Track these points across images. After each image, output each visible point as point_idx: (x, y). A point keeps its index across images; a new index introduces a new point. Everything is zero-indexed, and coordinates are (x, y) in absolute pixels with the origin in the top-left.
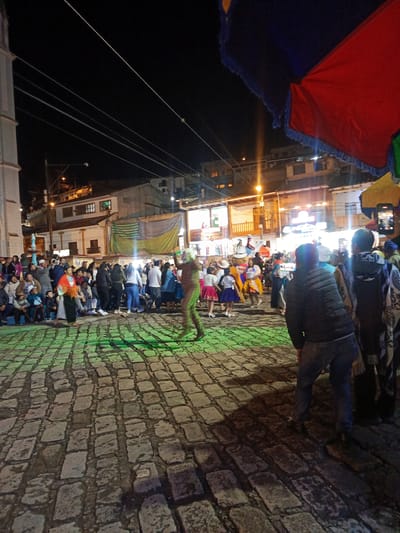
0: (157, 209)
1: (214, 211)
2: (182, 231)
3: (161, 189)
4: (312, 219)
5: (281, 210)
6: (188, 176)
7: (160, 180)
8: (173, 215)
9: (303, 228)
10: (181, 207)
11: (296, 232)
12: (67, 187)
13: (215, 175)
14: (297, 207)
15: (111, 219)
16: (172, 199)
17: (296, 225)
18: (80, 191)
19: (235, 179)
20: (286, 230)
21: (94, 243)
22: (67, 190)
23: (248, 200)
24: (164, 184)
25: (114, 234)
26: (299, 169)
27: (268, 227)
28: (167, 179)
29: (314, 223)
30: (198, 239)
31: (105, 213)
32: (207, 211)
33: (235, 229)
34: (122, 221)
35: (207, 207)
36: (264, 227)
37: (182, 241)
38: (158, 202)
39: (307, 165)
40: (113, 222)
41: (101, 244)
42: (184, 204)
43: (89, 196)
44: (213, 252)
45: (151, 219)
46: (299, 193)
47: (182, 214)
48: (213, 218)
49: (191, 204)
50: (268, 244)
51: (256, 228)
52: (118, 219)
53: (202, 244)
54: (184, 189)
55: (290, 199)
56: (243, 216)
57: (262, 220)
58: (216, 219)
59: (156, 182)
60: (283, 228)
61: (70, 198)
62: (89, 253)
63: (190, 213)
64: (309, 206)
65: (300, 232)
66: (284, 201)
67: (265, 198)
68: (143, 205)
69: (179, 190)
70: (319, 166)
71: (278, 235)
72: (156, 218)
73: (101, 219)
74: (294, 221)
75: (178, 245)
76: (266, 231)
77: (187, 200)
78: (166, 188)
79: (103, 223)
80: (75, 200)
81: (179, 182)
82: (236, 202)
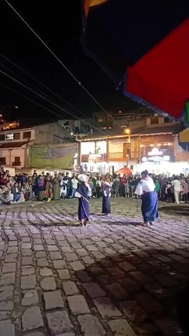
0: (61, 140)
1: (98, 143)
2: (76, 155)
3: (65, 127)
4: (161, 153)
5: (141, 146)
6: (83, 121)
7: (65, 121)
8: (71, 144)
9: (155, 159)
10: (77, 140)
11: (150, 161)
12: (3, 121)
13: (100, 121)
14: (151, 145)
15: (29, 144)
16: (72, 134)
17: (150, 156)
18: (11, 125)
19: (114, 124)
20: (144, 159)
21: (17, 159)
22: (3, 123)
23: (120, 138)
24: (67, 124)
25: (31, 154)
26: (155, 121)
27: (132, 156)
28: (69, 121)
29: (162, 156)
30: (87, 161)
31: (26, 140)
32: (94, 143)
33: (111, 156)
34: (37, 146)
35: (94, 141)
36: (130, 156)
37: (76, 161)
38: (62, 135)
39: (160, 119)
40: (31, 146)
41: (22, 160)
42: (79, 137)
43: (17, 128)
44: (96, 170)
45: (57, 146)
46: (154, 136)
47: (78, 144)
48: (97, 148)
49: (83, 138)
50: (132, 167)
51: (124, 156)
52: (35, 144)
53: (89, 165)
54: (80, 128)
55: (147, 140)
56: (116, 148)
57: (128, 152)
58: (100, 149)
59: (62, 123)
60: (142, 157)
61: (4, 128)
62: (13, 165)
63: (82, 144)
64: (159, 145)
65: (153, 161)
66: (143, 140)
67: (131, 137)
68: (52, 136)
69: (77, 128)
70: (166, 120)
71: (138, 162)
72: (60, 145)
73: (24, 143)
74: (150, 154)
75: (73, 163)
76: (131, 159)
77: (81, 135)
78: (68, 126)
79: (24, 146)
80: (8, 130)
81: (77, 123)
82: (112, 139)
